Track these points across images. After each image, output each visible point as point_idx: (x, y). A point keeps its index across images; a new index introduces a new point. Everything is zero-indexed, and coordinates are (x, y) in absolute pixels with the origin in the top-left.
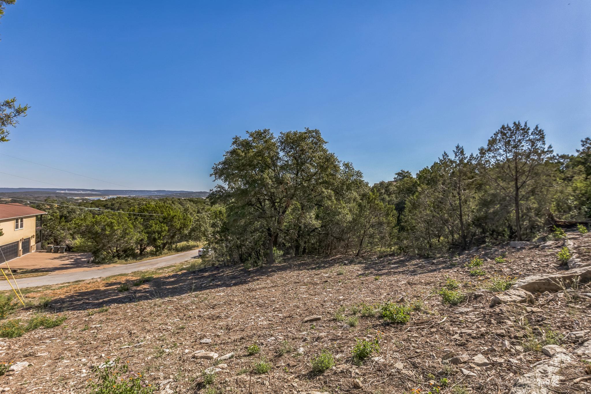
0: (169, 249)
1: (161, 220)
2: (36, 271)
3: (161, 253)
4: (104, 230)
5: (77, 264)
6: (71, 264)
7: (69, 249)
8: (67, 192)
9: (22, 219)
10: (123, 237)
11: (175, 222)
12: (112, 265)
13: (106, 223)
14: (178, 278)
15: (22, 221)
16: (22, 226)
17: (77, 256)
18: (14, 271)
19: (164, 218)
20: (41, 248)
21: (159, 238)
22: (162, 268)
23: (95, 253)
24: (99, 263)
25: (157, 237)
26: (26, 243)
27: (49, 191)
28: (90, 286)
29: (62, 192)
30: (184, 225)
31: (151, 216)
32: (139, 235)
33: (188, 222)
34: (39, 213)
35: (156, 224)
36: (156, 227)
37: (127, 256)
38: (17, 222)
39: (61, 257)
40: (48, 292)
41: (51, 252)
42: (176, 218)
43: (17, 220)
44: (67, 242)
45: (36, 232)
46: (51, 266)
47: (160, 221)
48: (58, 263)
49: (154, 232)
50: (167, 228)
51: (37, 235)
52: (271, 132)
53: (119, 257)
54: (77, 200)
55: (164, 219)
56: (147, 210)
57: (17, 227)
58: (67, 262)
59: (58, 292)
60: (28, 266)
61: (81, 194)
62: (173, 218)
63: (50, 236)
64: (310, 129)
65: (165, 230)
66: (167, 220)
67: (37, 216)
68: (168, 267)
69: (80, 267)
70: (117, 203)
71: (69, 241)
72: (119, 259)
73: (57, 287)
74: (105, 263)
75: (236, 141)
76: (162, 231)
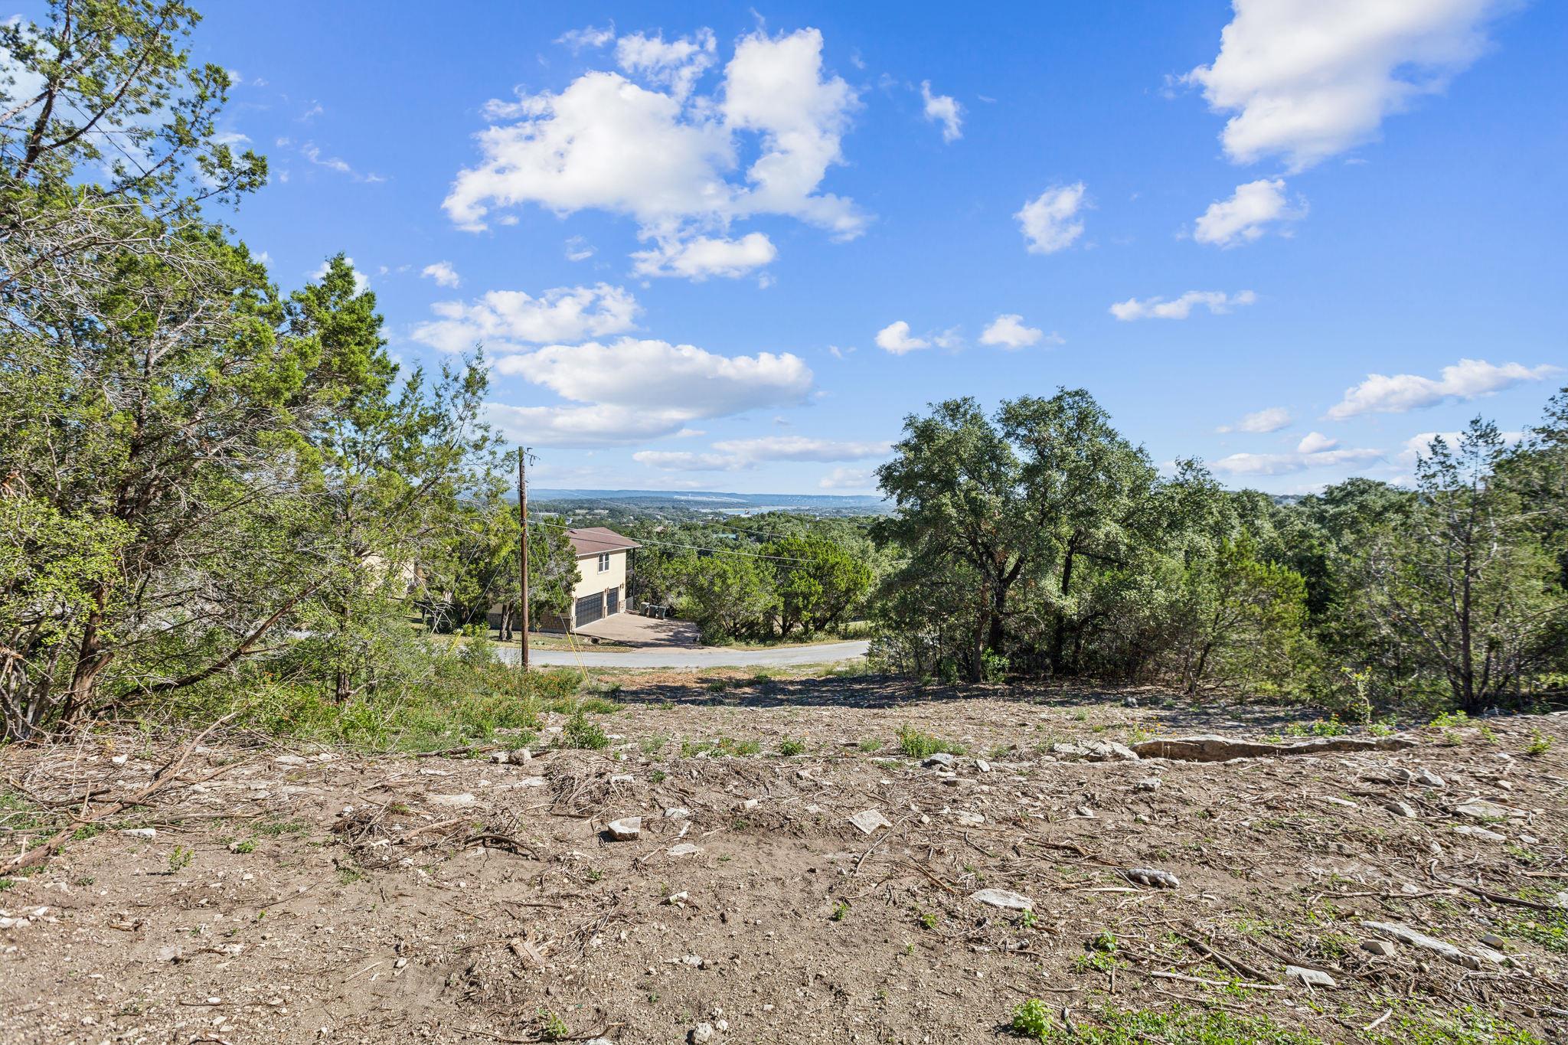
0: (830, 632)
1: (812, 570)
2: (620, 643)
3: (810, 638)
4: (712, 583)
5: (677, 641)
6: (668, 640)
7: (671, 613)
8: (690, 498)
9: (607, 555)
10: (741, 599)
11: (837, 577)
12: (723, 649)
13: (715, 572)
14: (809, 685)
15: (607, 559)
16: (607, 568)
17: (678, 626)
18: (595, 641)
19: (818, 568)
20: (635, 607)
21: (805, 607)
22: (799, 667)
23: (702, 624)
24: (705, 643)
25: (801, 605)
26: (613, 594)
27: (663, 496)
28: (680, 677)
29: (683, 498)
30: (856, 584)
31: (795, 562)
32: (768, 598)
33: (864, 577)
34: (632, 544)
35: (801, 579)
36: (800, 586)
37: (752, 636)
38: (601, 560)
39: (657, 626)
40: (625, 677)
41: (645, 615)
42: (839, 569)
43: (601, 556)
44: (670, 600)
45: (627, 578)
46: (641, 640)
47: (809, 574)
48: (650, 636)
49: (797, 595)
50: (820, 588)
51: (627, 583)
52: (977, 402)
53: (739, 637)
54: (706, 514)
55: (817, 570)
56: (789, 551)
57: (601, 569)
58: (663, 636)
59: (638, 679)
60: (612, 635)
61: (713, 503)
62: (833, 567)
63: (646, 586)
64: (1068, 389)
65: (816, 592)
66: (823, 573)
67: (628, 551)
68: (810, 666)
69: (678, 646)
70: (768, 525)
71: (672, 599)
72: (736, 639)
73: (637, 672)
74: (713, 645)
75: (910, 423)
76: (811, 594)
